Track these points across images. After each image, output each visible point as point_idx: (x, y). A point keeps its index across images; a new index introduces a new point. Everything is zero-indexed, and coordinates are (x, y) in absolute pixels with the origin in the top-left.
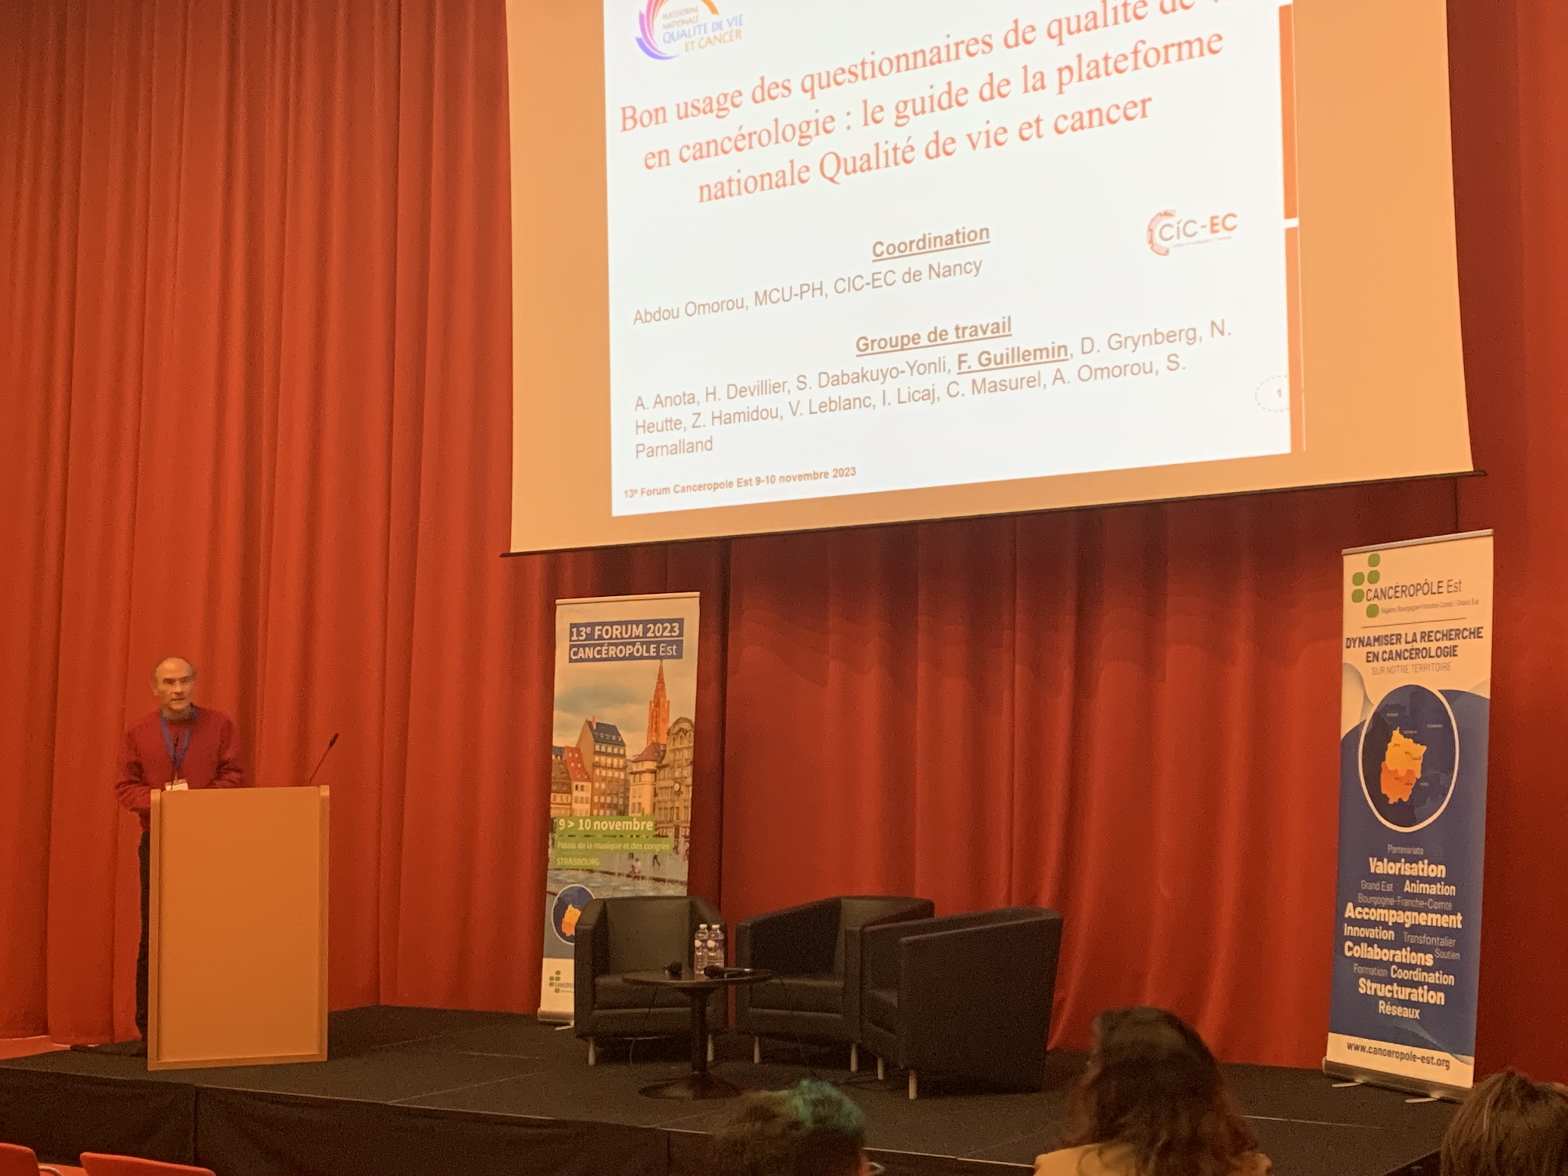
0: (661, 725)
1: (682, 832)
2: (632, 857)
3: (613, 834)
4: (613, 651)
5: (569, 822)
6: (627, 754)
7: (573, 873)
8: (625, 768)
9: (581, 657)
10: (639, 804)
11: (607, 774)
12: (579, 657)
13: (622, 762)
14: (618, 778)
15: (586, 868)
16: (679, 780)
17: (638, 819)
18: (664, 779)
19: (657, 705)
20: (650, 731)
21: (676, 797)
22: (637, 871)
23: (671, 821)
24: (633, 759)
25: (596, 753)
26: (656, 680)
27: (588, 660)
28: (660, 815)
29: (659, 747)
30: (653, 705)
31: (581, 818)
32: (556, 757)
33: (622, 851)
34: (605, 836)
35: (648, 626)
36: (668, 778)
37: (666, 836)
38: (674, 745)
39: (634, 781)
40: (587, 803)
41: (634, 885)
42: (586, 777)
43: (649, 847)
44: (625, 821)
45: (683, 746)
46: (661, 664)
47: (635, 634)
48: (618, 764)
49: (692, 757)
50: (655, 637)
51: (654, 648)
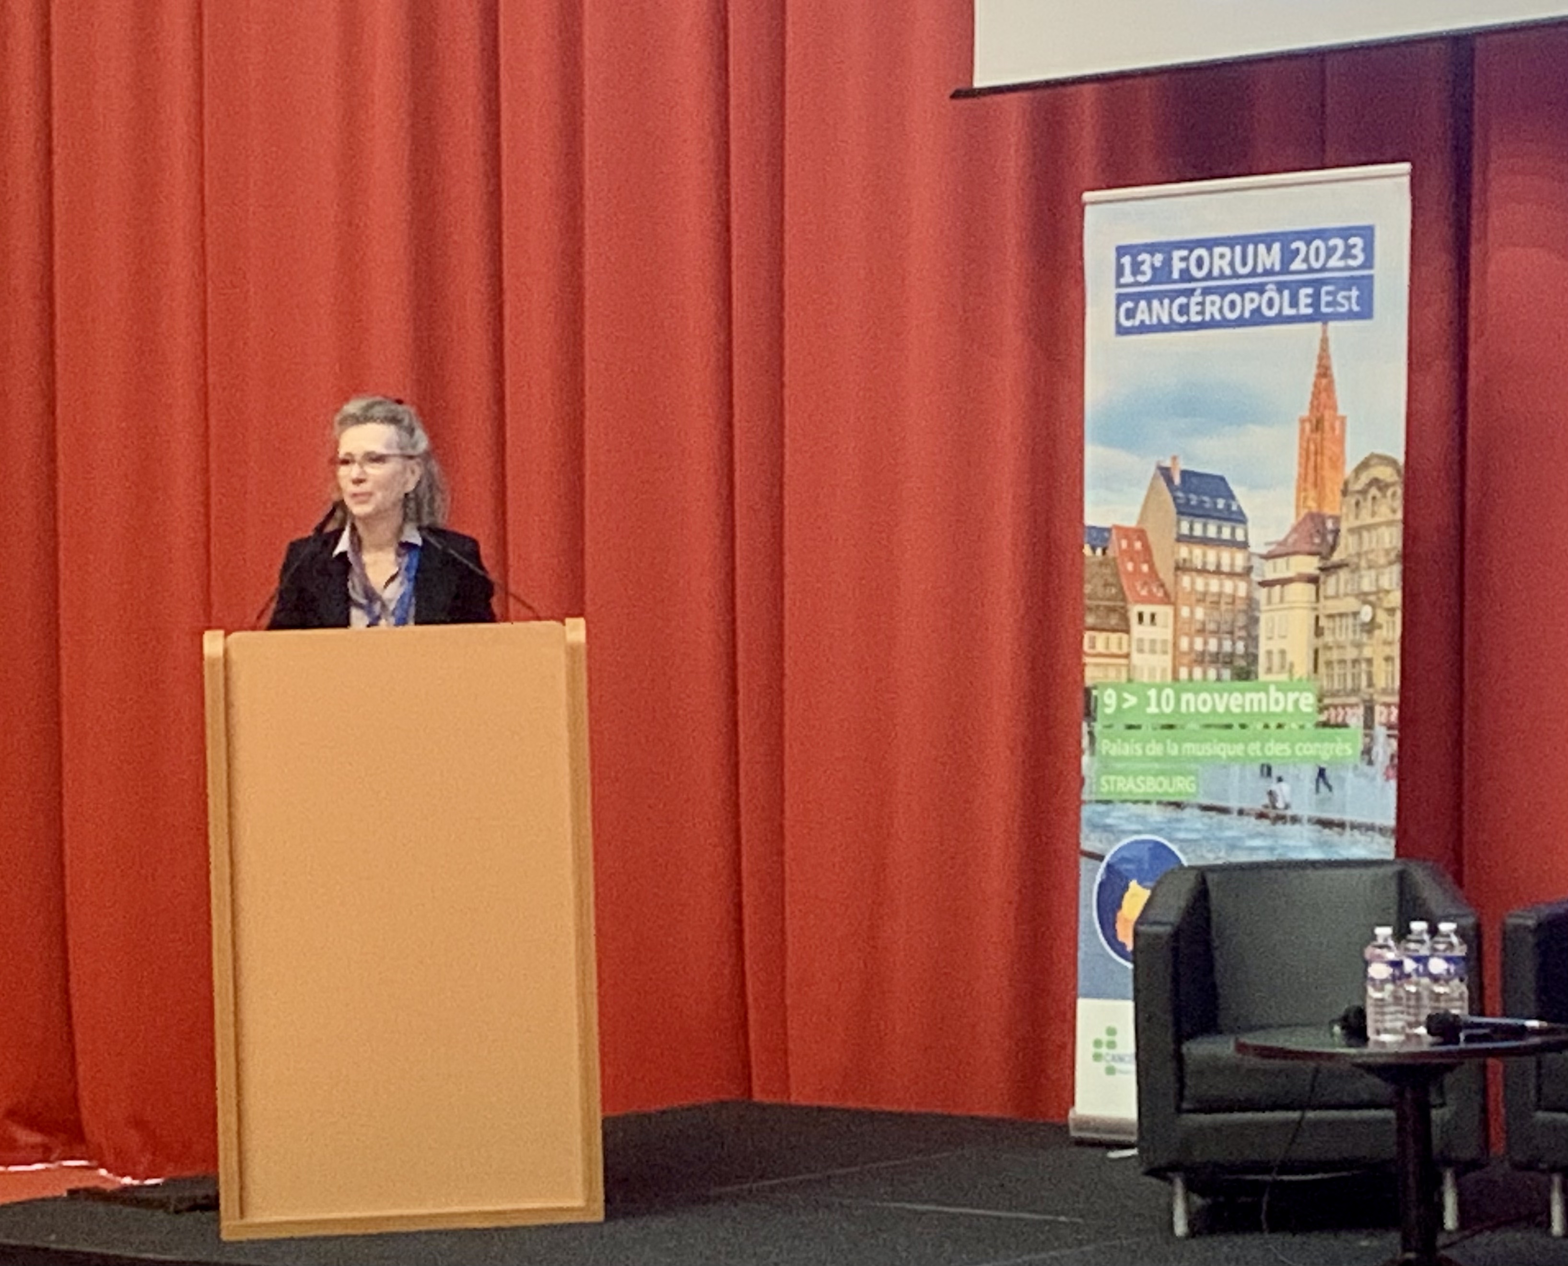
0: (1327, 472)
1: (1381, 715)
2: (1269, 773)
3: (1226, 721)
4: (1213, 307)
5: (1126, 695)
6: (1252, 541)
7: (1139, 809)
8: (1249, 570)
9: (1142, 322)
10: (1283, 653)
11: (1207, 585)
12: (1137, 322)
13: (1241, 559)
14: (1234, 598)
15: (1166, 799)
16: (1372, 598)
17: (1282, 688)
18: (1336, 596)
19: (1318, 425)
20: (1301, 489)
21: (1365, 638)
22: (1280, 804)
23: (1355, 691)
24: (1264, 551)
25: (1181, 539)
26: (1314, 370)
27: (1160, 328)
28: (1331, 677)
29: (1324, 523)
30: (1308, 426)
31: (1150, 686)
32: (1094, 549)
33: (1244, 760)
34: (1208, 726)
35: (1294, 246)
36: (1346, 595)
37: (1344, 725)
38: (1357, 516)
39: (1269, 601)
40: (1165, 652)
41: (1273, 835)
42: (1160, 594)
43: (1309, 749)
44: (1251, 690)
45: (1377, 519)
46: (1325, 332)
47: (1264, 265)
48: (1232, 565)
49: (1399, 545)
50: (1311, 270)
51: (1308, 296)
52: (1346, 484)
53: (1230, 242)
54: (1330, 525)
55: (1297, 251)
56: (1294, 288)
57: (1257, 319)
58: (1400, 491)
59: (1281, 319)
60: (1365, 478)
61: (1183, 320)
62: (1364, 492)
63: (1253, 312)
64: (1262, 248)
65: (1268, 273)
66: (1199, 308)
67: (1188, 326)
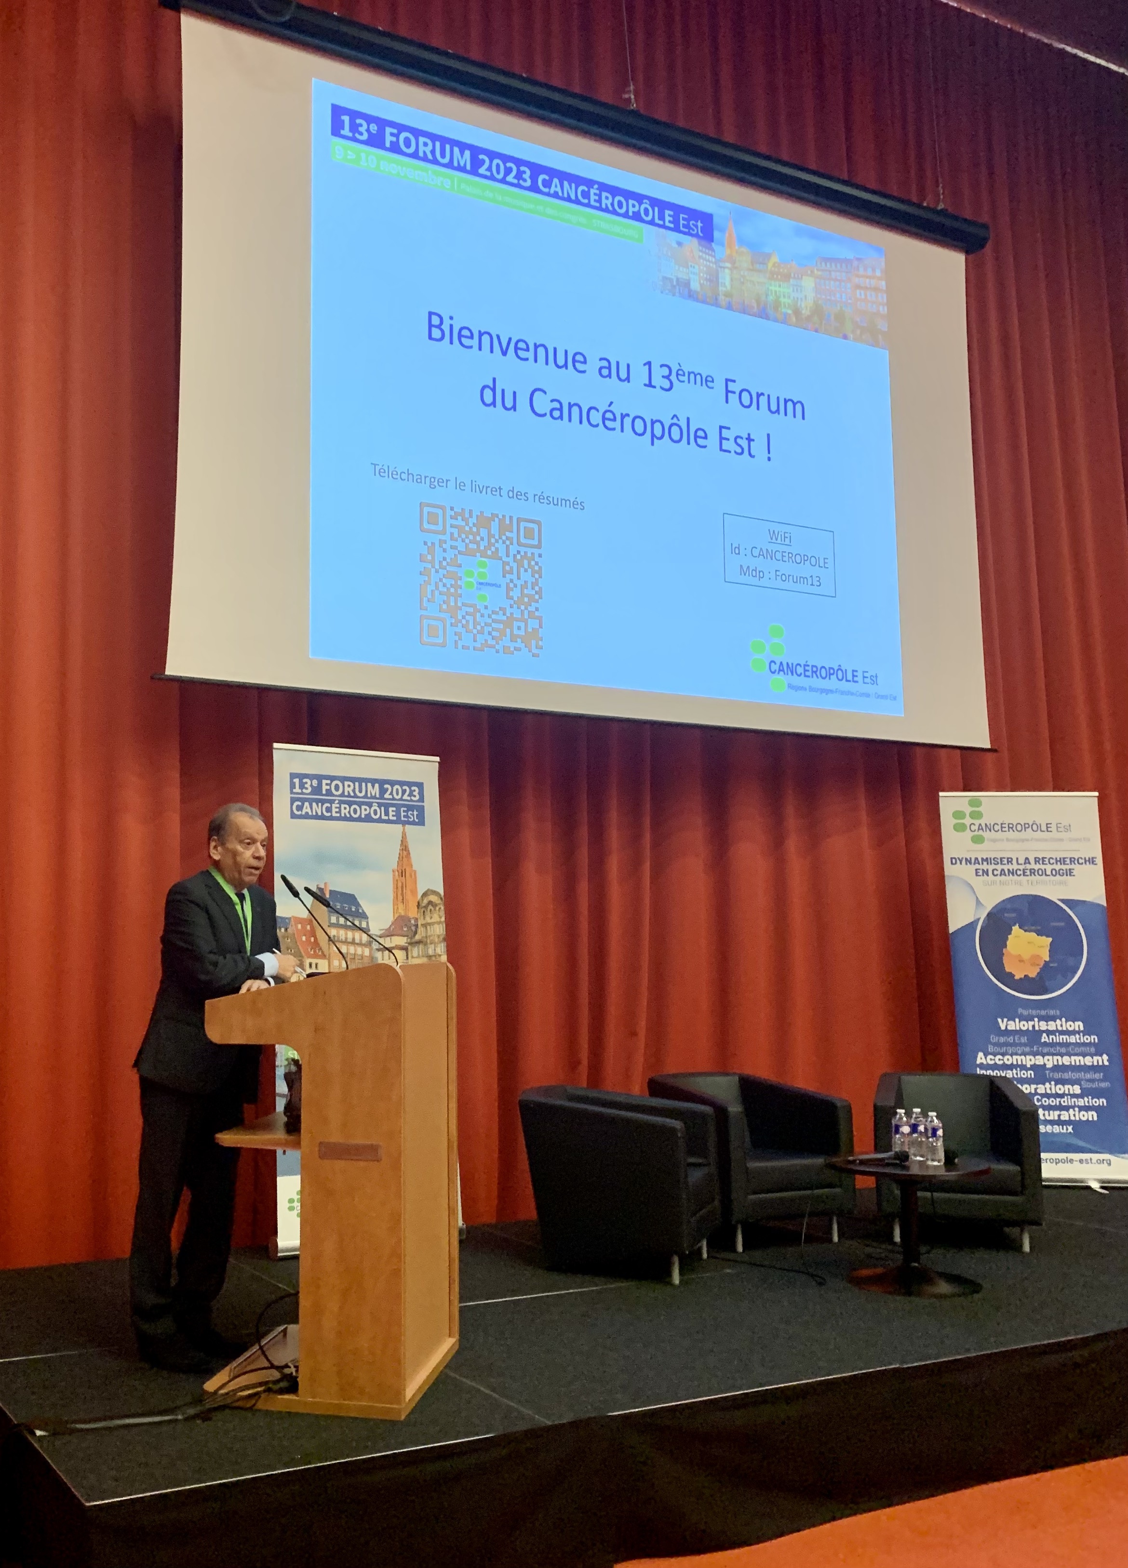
0: (409, 896)
4: (345, 810)
6: (371, 927)
9: (307, 813)
12: (303, 813)
13: (365, 936)
18: (418, 957)
19: (402, 873)
20: (395, 903)
24: (379, 933)
25: (331, 925)
26: (399, 847)
27: (315, 817)
29: (409, 921)
30: (397, 873)
35: (385, 787)
36: (423, 956)
38: (424, 919)
45: (433, 920)
46: (404, 829)
47: (371, 794)
48: (361, 940)
49: (445, 933)
50: (394, 799)
51: (393, 811)
52: (418, 903)
53: (353, 780)
54: (413, 922)
55: (387, 789)
56: (387, 807)
57: (368, 819)
58: (443, 908)
59: (380, 820)
60: (425, 901)
61: (329, 814)
62: (426, 907)
63: (366, 815)
64: (369, 785)
65: (372, 797)
66: (337, 810)
67: (331, 818)
